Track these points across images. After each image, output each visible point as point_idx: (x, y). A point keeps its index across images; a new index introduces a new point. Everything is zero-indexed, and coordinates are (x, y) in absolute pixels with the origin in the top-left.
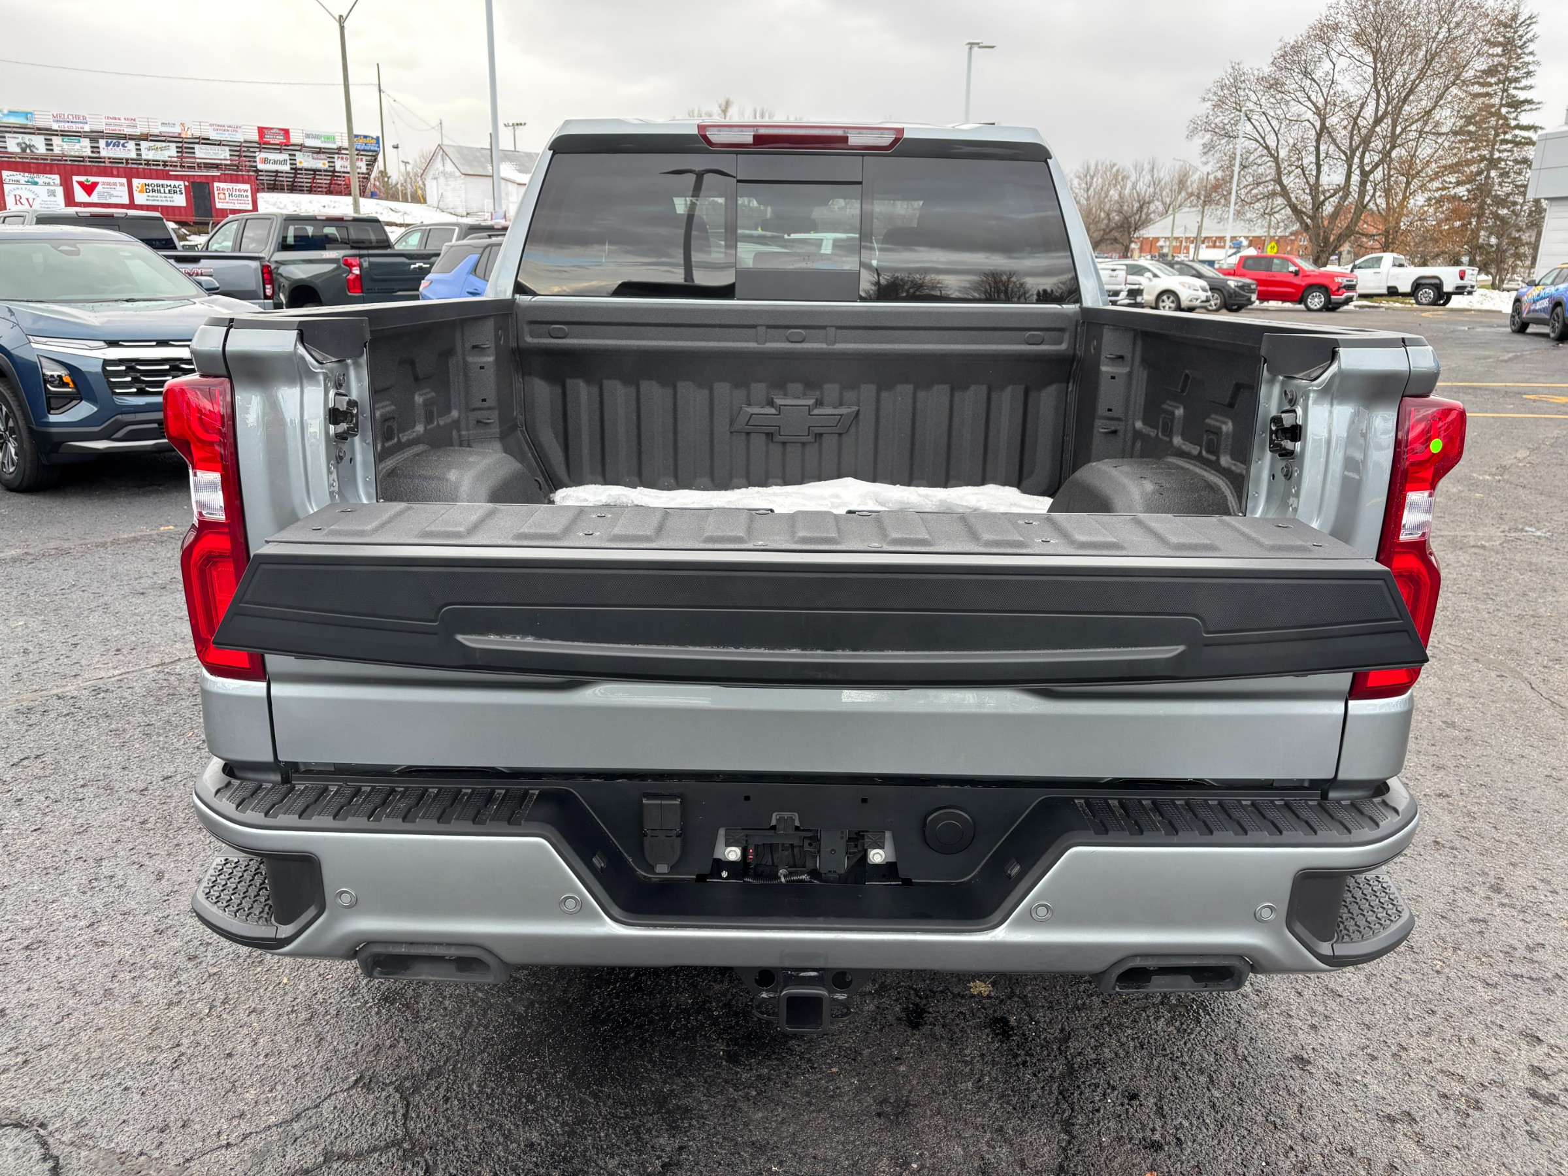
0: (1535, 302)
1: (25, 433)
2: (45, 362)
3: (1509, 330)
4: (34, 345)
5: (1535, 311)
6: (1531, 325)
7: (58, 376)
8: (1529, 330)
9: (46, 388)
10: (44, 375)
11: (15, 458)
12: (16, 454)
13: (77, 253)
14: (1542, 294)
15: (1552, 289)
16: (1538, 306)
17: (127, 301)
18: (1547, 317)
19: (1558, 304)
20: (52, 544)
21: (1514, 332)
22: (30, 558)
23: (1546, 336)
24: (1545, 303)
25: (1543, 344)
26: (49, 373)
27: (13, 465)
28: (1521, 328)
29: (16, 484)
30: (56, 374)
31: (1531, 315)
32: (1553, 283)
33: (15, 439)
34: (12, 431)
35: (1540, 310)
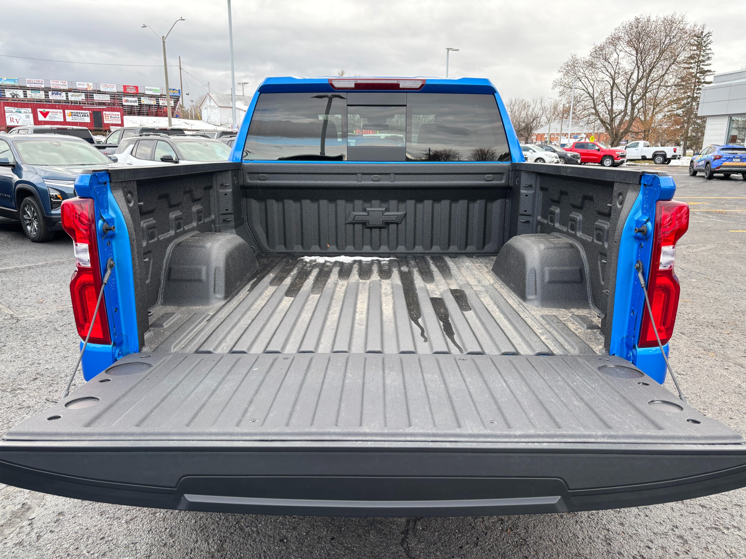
0: (699, 162)
1: (41, 218)
2: (51, 190)
3: (689, 174)
4: (46, 183)
5: (699, 166)
6: (698, 172)
7: (55, 195)
8: (697, 175)
9: (51, 200)
10: (50, 195)
11: (36, 228)
12: (37, 227)
13: (60, 145)
14: (702, 158)
15: (705, 157)
16: (700, 164)
17: (81, 165)
18: (704, 168)
19: (708, 163)
20: (56, 260)
21: (691, 175)
22: (49, 265)
23: (703, 177)
24: (703, 163)
25: (701, 180)
26: (51, 194)
27: (35, 231)
28: (694, 174)
29: (37, 239)
30: (54, 194)
31: (697, 168)
32: (706, 154)
33: (37, 221)
34: (36, 218)
35: (701, 166)
